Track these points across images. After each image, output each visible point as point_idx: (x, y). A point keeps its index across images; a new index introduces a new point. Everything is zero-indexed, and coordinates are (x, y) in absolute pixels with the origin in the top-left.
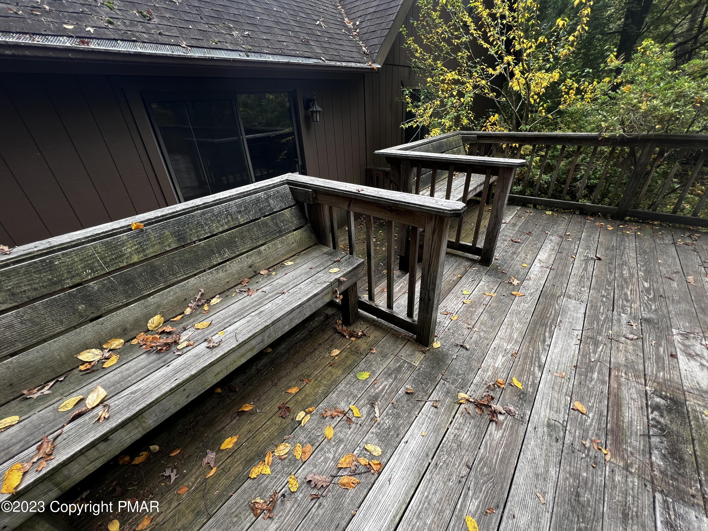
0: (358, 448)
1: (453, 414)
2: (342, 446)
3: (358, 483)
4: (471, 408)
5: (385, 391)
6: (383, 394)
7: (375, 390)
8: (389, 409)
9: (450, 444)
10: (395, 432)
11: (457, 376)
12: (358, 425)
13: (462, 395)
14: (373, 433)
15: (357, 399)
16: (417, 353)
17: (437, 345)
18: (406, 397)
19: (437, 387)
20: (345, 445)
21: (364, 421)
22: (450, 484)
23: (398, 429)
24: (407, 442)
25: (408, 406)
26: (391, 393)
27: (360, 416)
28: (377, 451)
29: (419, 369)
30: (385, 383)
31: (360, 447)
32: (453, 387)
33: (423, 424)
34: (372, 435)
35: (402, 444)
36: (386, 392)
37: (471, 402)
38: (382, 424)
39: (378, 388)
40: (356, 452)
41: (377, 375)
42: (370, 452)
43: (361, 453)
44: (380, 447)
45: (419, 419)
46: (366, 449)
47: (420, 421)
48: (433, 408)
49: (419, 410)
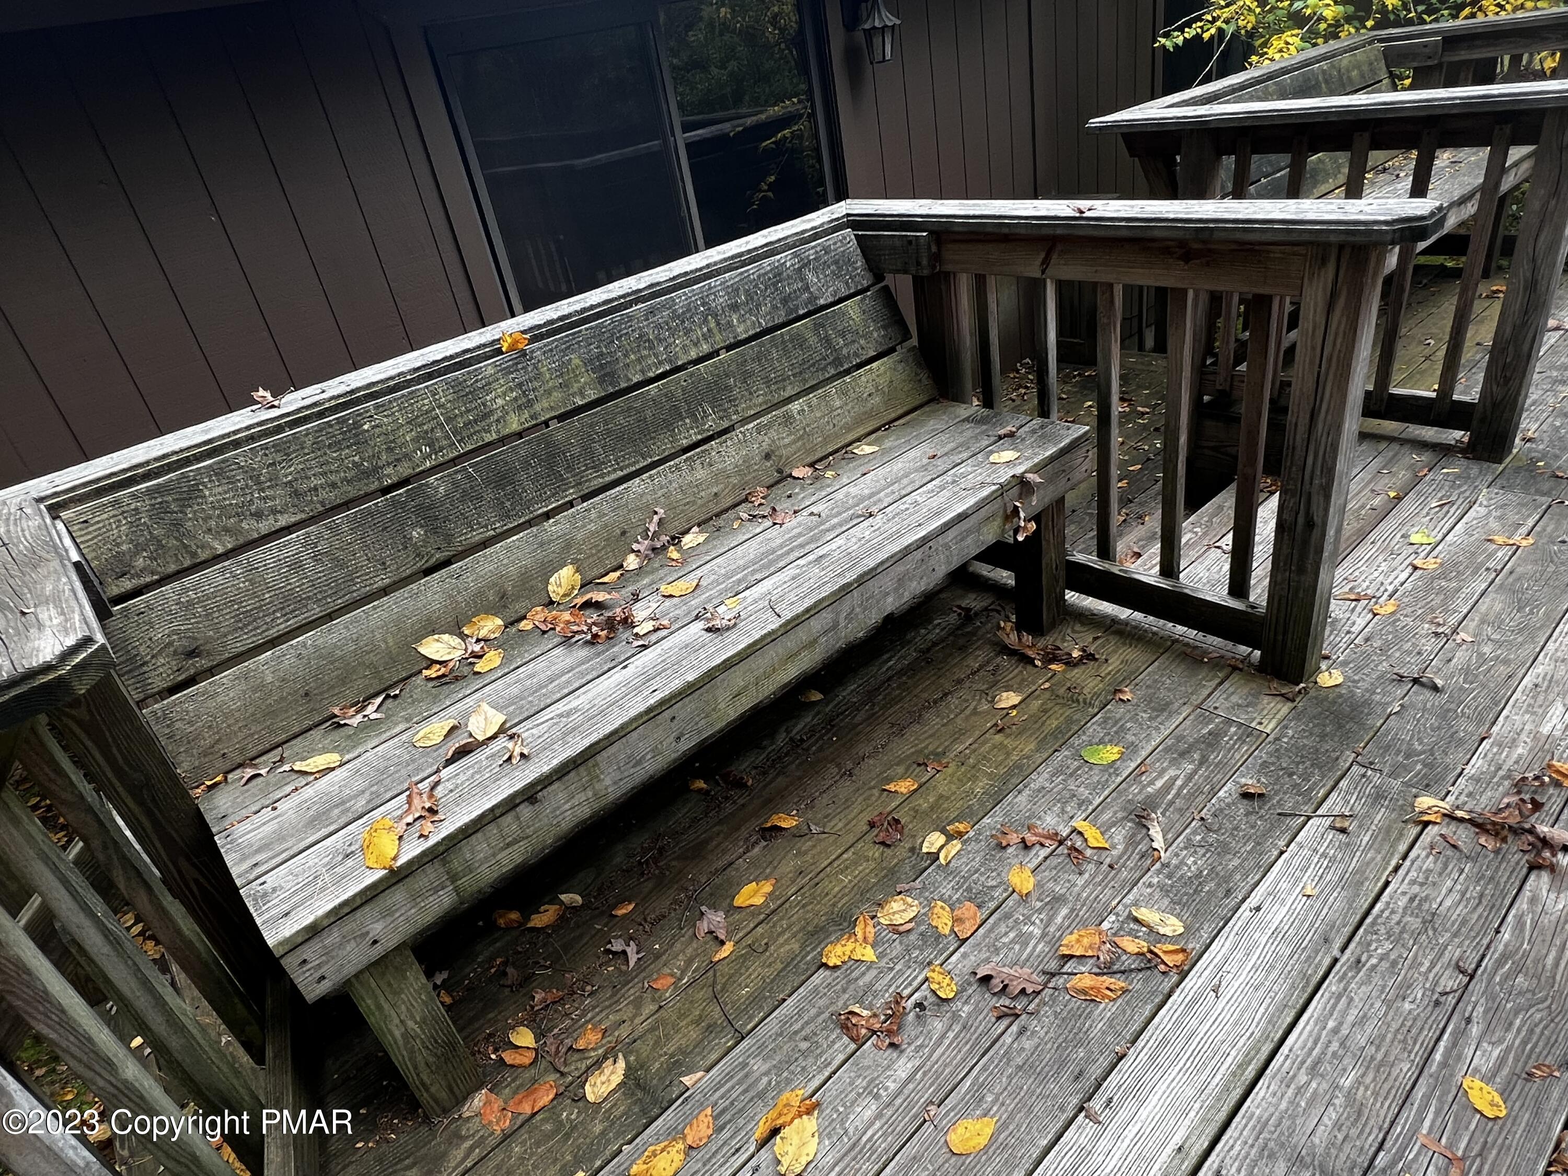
0: (1112, 918)
1: (1402, 848)
2: (1064, 911)
3: (1125, 991)
4: (1463, 836)
5: (1173, 792)
6: (1170, 797)
7: (1144, 787)
8: (1195, 833)
9: (1396, 918)
10: (1219, 885)
11: (1407, 757)
12: (1105, 867)
13: (1425, 801)
14: (1150, 885)
15: (1091, 808)
16: (1266, 699)
17: (1329, 678)
18: (1243, 807)
19: (1343, 784)
20: (1072, 910)
21: (1120, 857)
22: (1407, 1006)
23: (1227, 878)
24: (1258, 909)
25: (1253, 827)
26: (1192, 795)
27: (1107, 846)
28: (1172, 926)
29: (1277, 739)
30: (1172, 772)
31: (1117, 915)
32: (1396, 784)
33: (1305, 869)
34: (1149, 890)
35: (1245, 912)
36: (1178, 794)
37: (1461, 820)
38: (1177, 867)
39: (1152, 783)
40: (1105, 925)
41: (1144, 754)
42: (1148, 926)
43: (1121, 928)
44: (1178, 916)
45: (1293, 857)
46: (1136, 920)
47: (1296, 861)
48: (1331, 835)
49: (1287, 837)
